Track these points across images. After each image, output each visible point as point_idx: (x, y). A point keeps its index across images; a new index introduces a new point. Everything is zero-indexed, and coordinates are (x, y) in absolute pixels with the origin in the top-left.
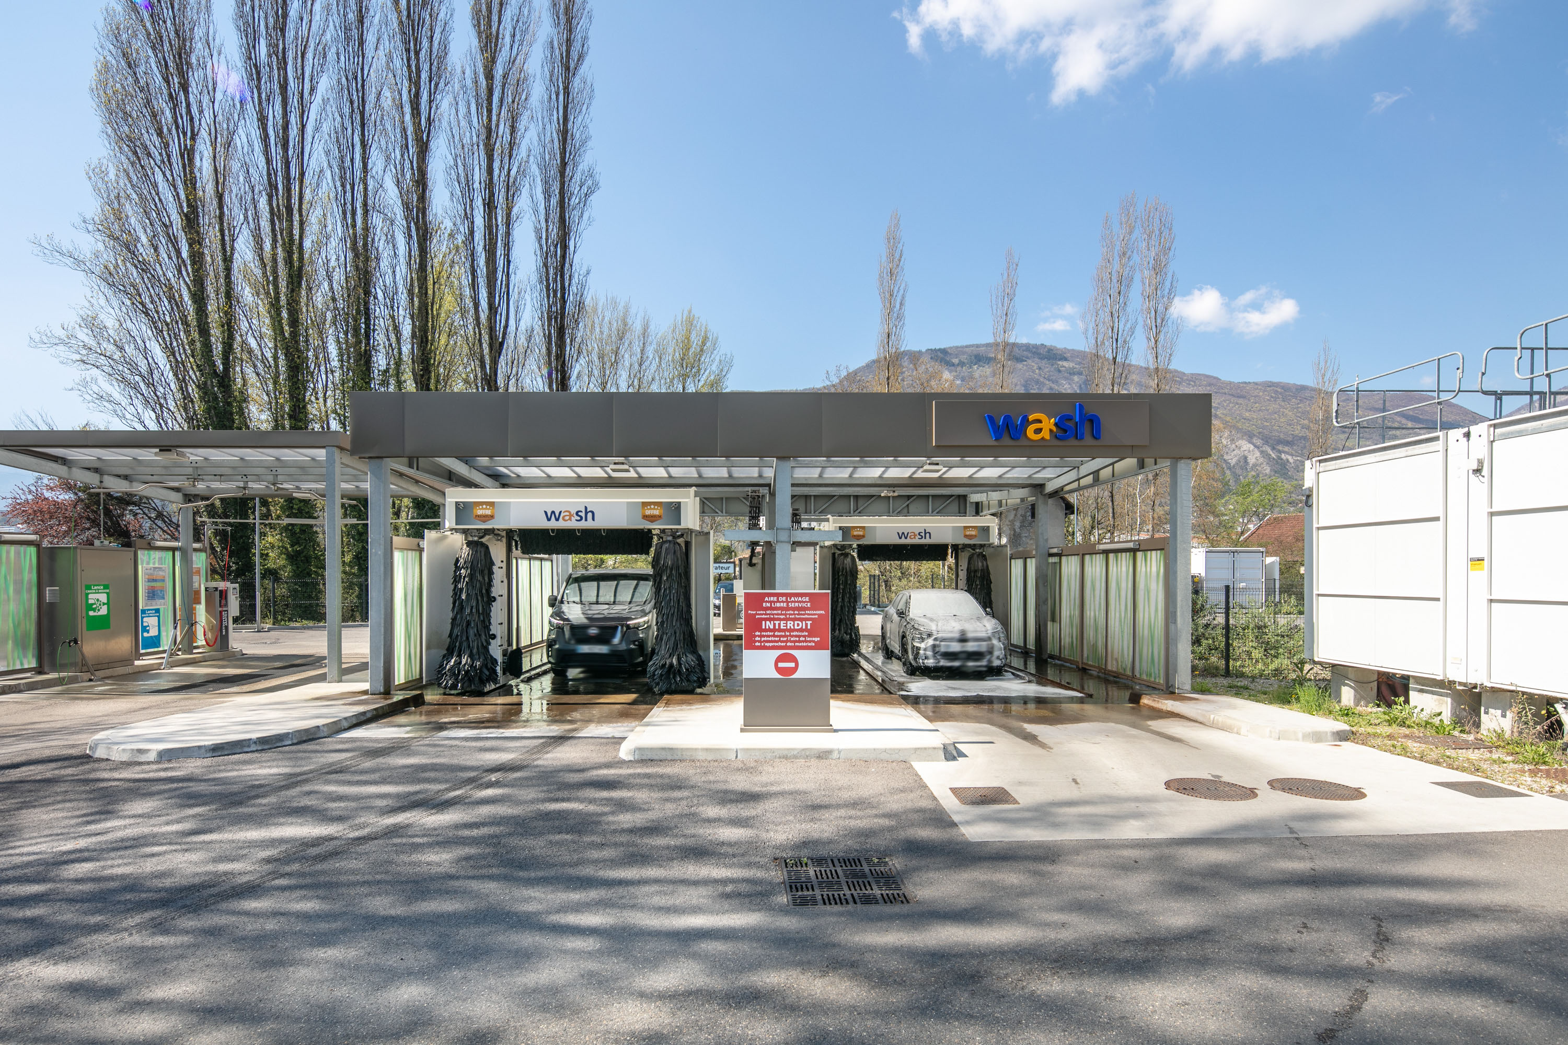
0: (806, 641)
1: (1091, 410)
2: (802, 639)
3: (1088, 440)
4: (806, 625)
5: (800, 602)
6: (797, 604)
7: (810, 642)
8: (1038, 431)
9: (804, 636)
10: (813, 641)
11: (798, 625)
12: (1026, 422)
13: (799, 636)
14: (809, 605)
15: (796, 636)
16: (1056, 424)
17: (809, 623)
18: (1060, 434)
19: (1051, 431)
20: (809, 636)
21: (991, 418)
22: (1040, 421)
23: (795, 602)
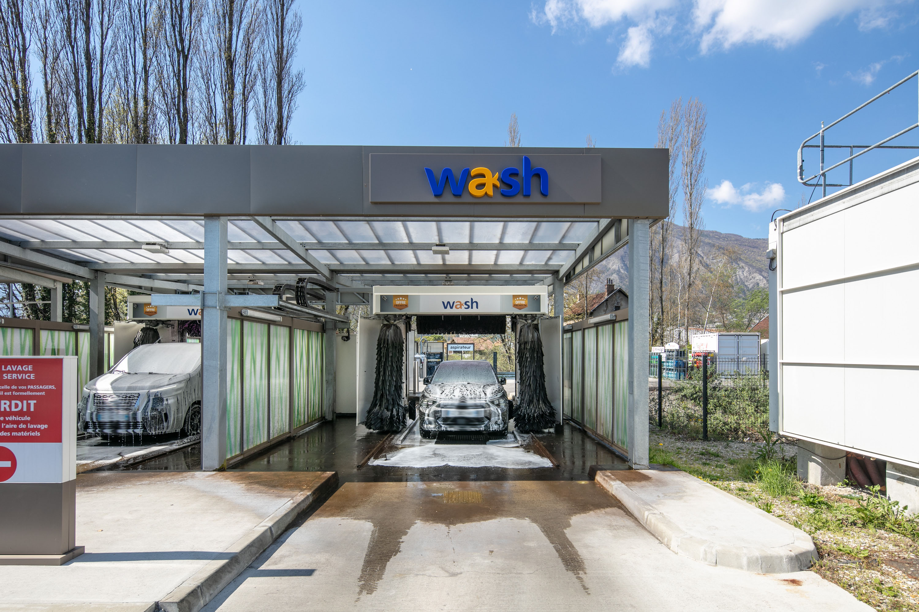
0: (28, 430)
1: (536, 164)
2: (22, 426)
3: (536, 197)
4: (29, 405)
5: (20, 372)
6: (15, 376)
7: (34, 430)
8: (481, 186)
9: (25, 422)
10: (39, 430)
11: (17, 406)
12: (467, 176)
13: (18, 423)
14: (32, 376)
15: (13, 422)
16: (501, 180)
17: (32, 402)
18: (505, 189)
19: (494, 186)
20: (31, 422)
21: (429, 172)
22: (483, 176)
23: (12, 372)
